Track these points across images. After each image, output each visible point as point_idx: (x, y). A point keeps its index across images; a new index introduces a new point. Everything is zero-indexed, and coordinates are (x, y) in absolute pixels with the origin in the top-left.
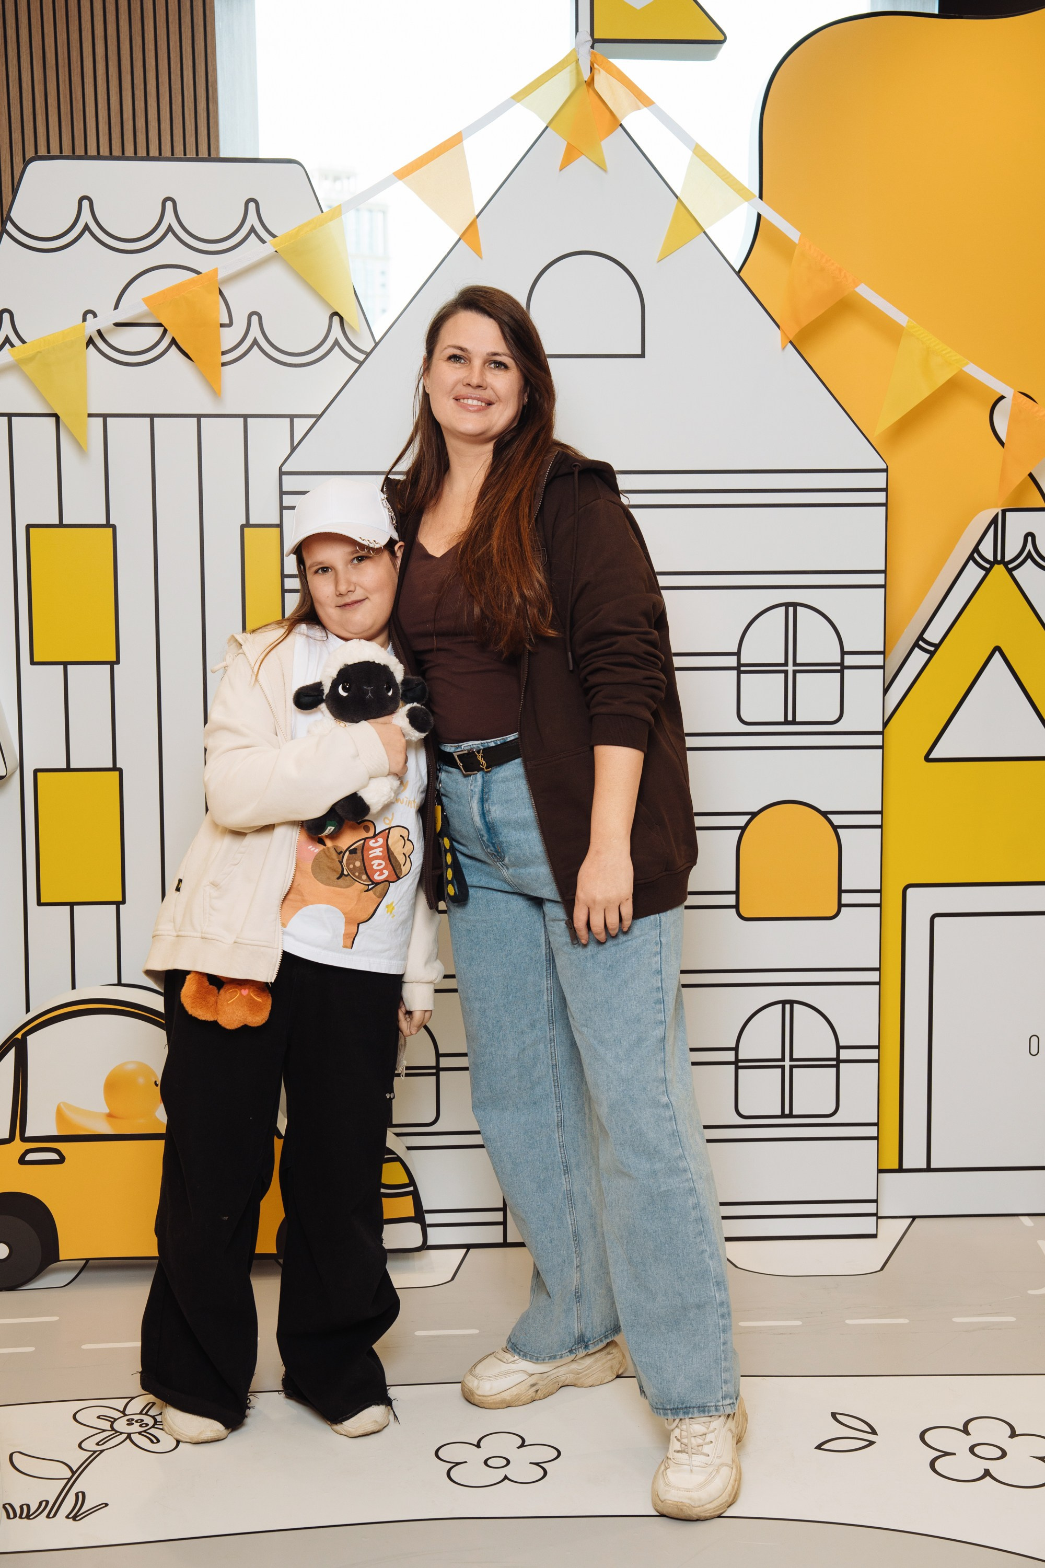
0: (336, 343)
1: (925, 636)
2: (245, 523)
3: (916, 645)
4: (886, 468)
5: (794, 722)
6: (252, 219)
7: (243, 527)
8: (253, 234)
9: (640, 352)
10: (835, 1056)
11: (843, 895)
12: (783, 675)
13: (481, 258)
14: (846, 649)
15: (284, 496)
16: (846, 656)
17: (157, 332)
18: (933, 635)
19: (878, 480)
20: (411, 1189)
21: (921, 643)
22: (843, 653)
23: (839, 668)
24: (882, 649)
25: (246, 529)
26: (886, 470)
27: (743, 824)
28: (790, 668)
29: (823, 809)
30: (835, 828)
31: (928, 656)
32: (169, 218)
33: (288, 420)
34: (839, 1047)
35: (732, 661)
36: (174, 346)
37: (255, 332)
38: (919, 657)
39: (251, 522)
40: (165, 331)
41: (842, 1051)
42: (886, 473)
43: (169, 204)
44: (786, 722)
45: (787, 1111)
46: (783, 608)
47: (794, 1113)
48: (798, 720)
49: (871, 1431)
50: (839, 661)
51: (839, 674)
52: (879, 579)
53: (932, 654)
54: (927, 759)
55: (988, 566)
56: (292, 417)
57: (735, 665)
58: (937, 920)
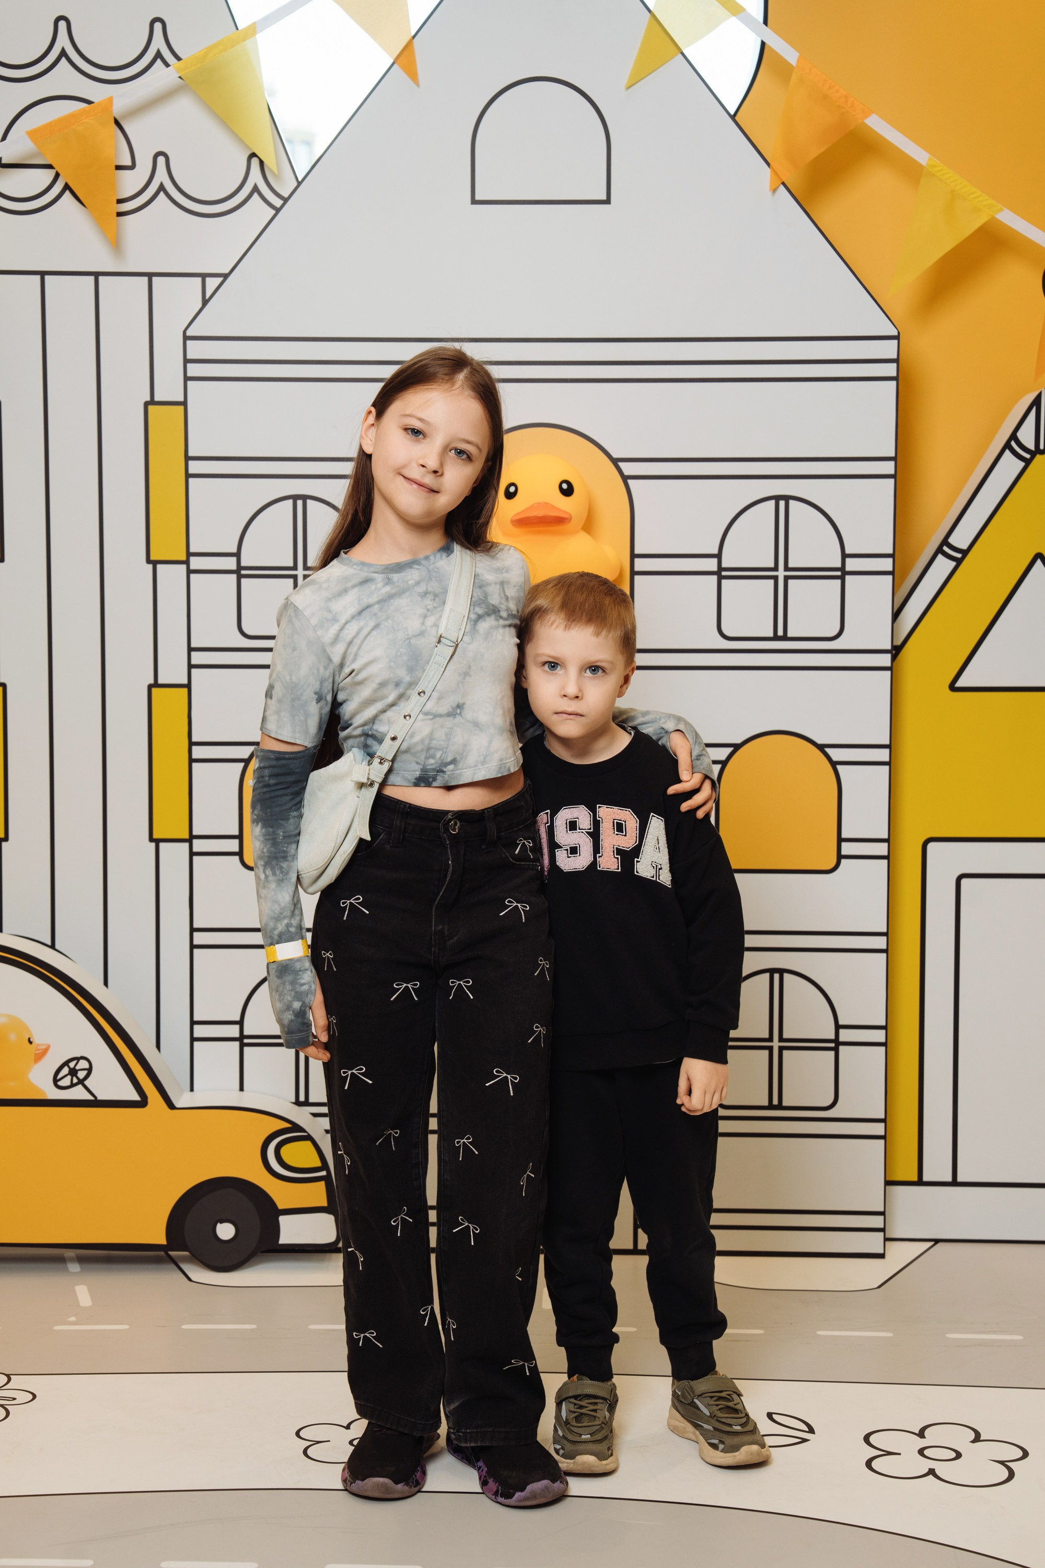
0: (256, 189)
1: (951, 540)
2: (148, 399)
3: (939, 551)
4: (896, 333)
5: (785, 638)
6: (158, 42)
7: (147, 404)
8: (159, 61)
9: (604, 197)
10: (833, 1037)
11: (844, 844)
12: (772, 582)
13: (418, 85)
14: (848, 551)
15: (189, 365)
16: (848, 560)
17: (46, 177)
18: (960, 539)
19: (889, 349)
20: (324, 1173)
21: (945, 548)
22: (845, 556)
23: (839, 573)
24: (891, 552)
25: (150, 408)
26: (897, 338)
27: (723, 758)
28: (781, 573)
29: (819, 742)
30: (834, 764)
31: (953, 564)
32: (63, 41)
33: (199, 280)
34: (838, 1027)
35: (712, 565)
36: (67, 192)
37: (161, 176)
38: (943, 566)
39: (157, 399)
40: (57, 175)
41: (842, 1031)
42: (896, 342)
43: (62, 25)
44: (776, 638)
45: (775, 1102)
46: (773, 502)
47: (785, 1104)
48: (790, 634)
49: (807, 1430)
50: (839, 565)
51: (839, 582)
52: (889, 468)
53: (959, 562)
54: (953, 687)
55: (1028, 456)
56: (204, 276)
57: (715, 568)
58: (964, 882)
